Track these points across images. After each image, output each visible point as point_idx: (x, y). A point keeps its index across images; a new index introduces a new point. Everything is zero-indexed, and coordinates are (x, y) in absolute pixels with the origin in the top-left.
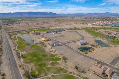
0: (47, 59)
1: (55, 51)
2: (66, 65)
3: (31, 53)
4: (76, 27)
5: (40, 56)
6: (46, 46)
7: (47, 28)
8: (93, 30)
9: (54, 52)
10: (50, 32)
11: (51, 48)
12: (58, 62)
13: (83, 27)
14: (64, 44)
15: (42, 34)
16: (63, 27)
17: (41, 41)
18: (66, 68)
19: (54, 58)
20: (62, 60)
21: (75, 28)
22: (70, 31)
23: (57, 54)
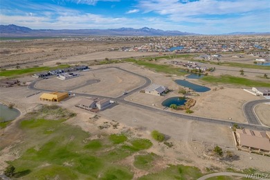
1: (114, 123)
2: (177, 152)
3: (37, 149)
6: (73, 115)
9: (115, 126)
11: (96, 117)
15: (28, 83)
18: (187, 162)
19: (127, 143)
20: (155, 143)
21: (107, 59)
22: (102, 68)
23: (126, 130)
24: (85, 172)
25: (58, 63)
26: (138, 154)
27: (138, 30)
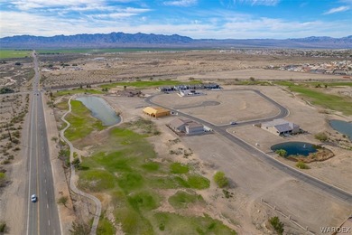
0: (161, 180)
1: (188, 152)
2: (230, 207)
3: (106, 154)
4: (256, 78)
5: (137, 169)
6: (157, 133)
7: (163, 79)
8: (311, 88)
9: (186, 155)
10: (172, 89)
11: (176, 141)
12: (199, 192)
13: (277, 78)
14: (221, 130)
15: (147, 96)
16: (212, 76)
17: (142, 116)
19: (185, 177)
20: (213, 186)
21: (252, 79)
22: (237, 90)
23: (195, 162)
24: (123, 187)
25: (191, 79)
26: (185, 190)
27: (338, 40)
